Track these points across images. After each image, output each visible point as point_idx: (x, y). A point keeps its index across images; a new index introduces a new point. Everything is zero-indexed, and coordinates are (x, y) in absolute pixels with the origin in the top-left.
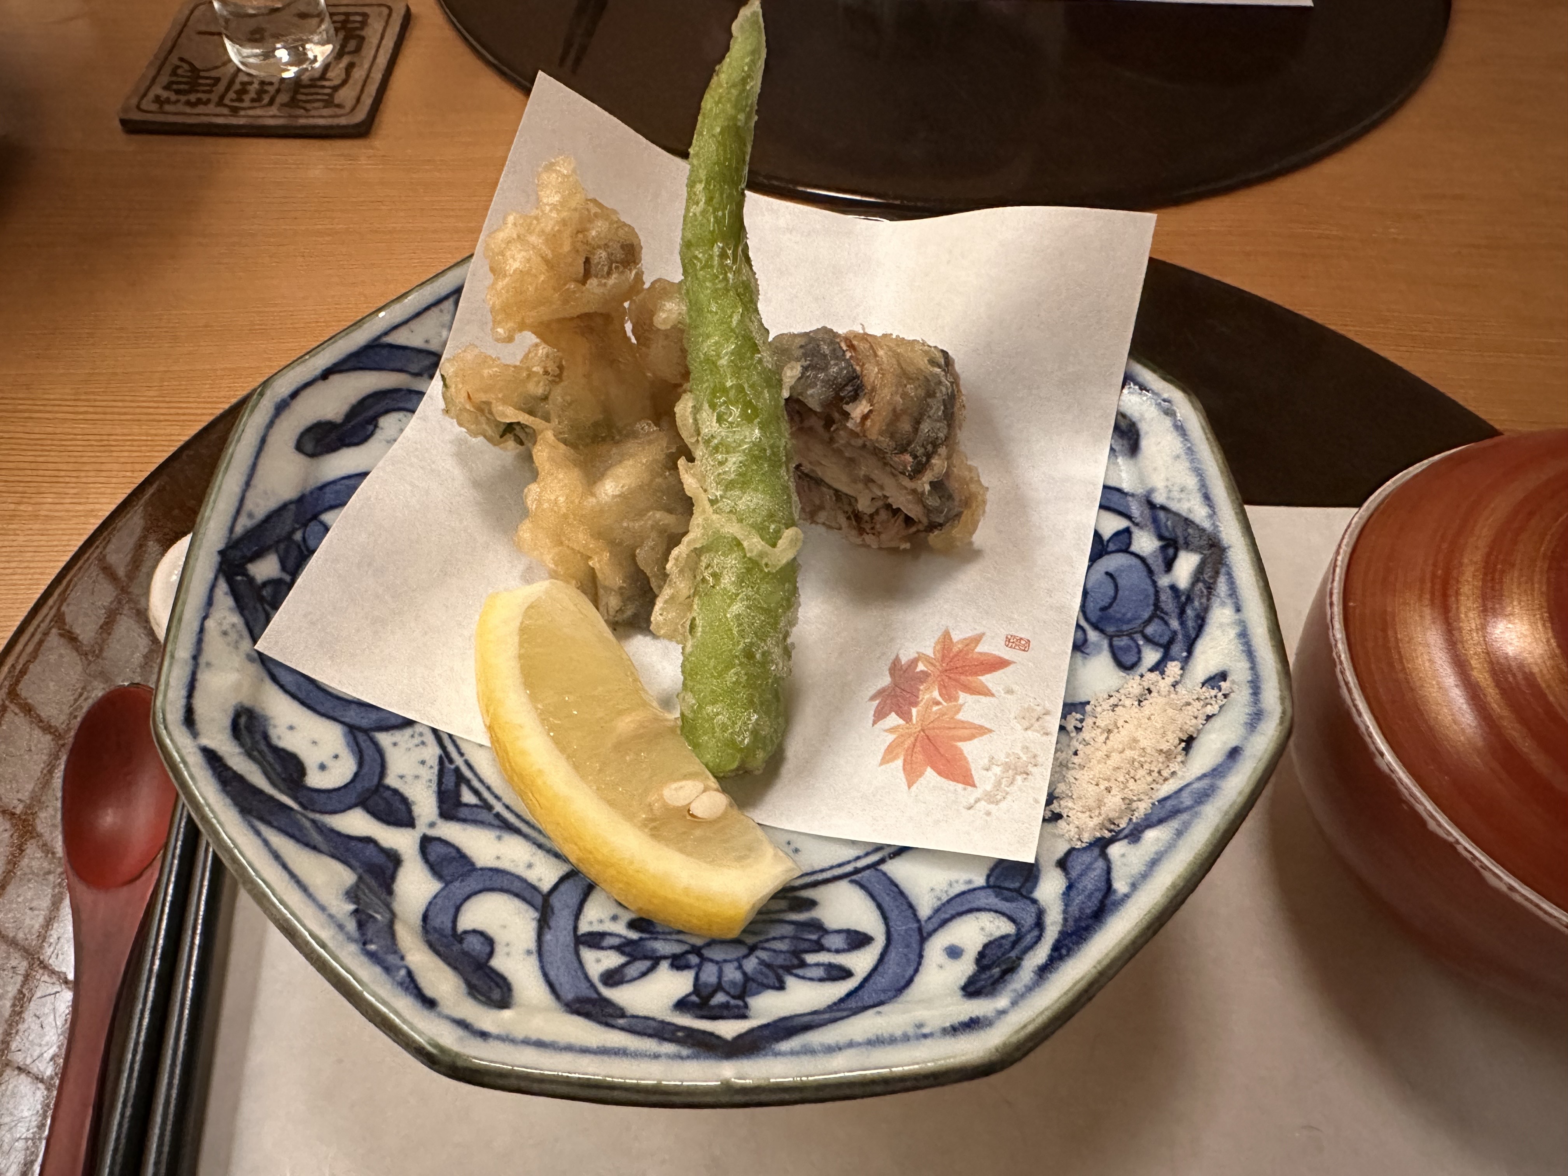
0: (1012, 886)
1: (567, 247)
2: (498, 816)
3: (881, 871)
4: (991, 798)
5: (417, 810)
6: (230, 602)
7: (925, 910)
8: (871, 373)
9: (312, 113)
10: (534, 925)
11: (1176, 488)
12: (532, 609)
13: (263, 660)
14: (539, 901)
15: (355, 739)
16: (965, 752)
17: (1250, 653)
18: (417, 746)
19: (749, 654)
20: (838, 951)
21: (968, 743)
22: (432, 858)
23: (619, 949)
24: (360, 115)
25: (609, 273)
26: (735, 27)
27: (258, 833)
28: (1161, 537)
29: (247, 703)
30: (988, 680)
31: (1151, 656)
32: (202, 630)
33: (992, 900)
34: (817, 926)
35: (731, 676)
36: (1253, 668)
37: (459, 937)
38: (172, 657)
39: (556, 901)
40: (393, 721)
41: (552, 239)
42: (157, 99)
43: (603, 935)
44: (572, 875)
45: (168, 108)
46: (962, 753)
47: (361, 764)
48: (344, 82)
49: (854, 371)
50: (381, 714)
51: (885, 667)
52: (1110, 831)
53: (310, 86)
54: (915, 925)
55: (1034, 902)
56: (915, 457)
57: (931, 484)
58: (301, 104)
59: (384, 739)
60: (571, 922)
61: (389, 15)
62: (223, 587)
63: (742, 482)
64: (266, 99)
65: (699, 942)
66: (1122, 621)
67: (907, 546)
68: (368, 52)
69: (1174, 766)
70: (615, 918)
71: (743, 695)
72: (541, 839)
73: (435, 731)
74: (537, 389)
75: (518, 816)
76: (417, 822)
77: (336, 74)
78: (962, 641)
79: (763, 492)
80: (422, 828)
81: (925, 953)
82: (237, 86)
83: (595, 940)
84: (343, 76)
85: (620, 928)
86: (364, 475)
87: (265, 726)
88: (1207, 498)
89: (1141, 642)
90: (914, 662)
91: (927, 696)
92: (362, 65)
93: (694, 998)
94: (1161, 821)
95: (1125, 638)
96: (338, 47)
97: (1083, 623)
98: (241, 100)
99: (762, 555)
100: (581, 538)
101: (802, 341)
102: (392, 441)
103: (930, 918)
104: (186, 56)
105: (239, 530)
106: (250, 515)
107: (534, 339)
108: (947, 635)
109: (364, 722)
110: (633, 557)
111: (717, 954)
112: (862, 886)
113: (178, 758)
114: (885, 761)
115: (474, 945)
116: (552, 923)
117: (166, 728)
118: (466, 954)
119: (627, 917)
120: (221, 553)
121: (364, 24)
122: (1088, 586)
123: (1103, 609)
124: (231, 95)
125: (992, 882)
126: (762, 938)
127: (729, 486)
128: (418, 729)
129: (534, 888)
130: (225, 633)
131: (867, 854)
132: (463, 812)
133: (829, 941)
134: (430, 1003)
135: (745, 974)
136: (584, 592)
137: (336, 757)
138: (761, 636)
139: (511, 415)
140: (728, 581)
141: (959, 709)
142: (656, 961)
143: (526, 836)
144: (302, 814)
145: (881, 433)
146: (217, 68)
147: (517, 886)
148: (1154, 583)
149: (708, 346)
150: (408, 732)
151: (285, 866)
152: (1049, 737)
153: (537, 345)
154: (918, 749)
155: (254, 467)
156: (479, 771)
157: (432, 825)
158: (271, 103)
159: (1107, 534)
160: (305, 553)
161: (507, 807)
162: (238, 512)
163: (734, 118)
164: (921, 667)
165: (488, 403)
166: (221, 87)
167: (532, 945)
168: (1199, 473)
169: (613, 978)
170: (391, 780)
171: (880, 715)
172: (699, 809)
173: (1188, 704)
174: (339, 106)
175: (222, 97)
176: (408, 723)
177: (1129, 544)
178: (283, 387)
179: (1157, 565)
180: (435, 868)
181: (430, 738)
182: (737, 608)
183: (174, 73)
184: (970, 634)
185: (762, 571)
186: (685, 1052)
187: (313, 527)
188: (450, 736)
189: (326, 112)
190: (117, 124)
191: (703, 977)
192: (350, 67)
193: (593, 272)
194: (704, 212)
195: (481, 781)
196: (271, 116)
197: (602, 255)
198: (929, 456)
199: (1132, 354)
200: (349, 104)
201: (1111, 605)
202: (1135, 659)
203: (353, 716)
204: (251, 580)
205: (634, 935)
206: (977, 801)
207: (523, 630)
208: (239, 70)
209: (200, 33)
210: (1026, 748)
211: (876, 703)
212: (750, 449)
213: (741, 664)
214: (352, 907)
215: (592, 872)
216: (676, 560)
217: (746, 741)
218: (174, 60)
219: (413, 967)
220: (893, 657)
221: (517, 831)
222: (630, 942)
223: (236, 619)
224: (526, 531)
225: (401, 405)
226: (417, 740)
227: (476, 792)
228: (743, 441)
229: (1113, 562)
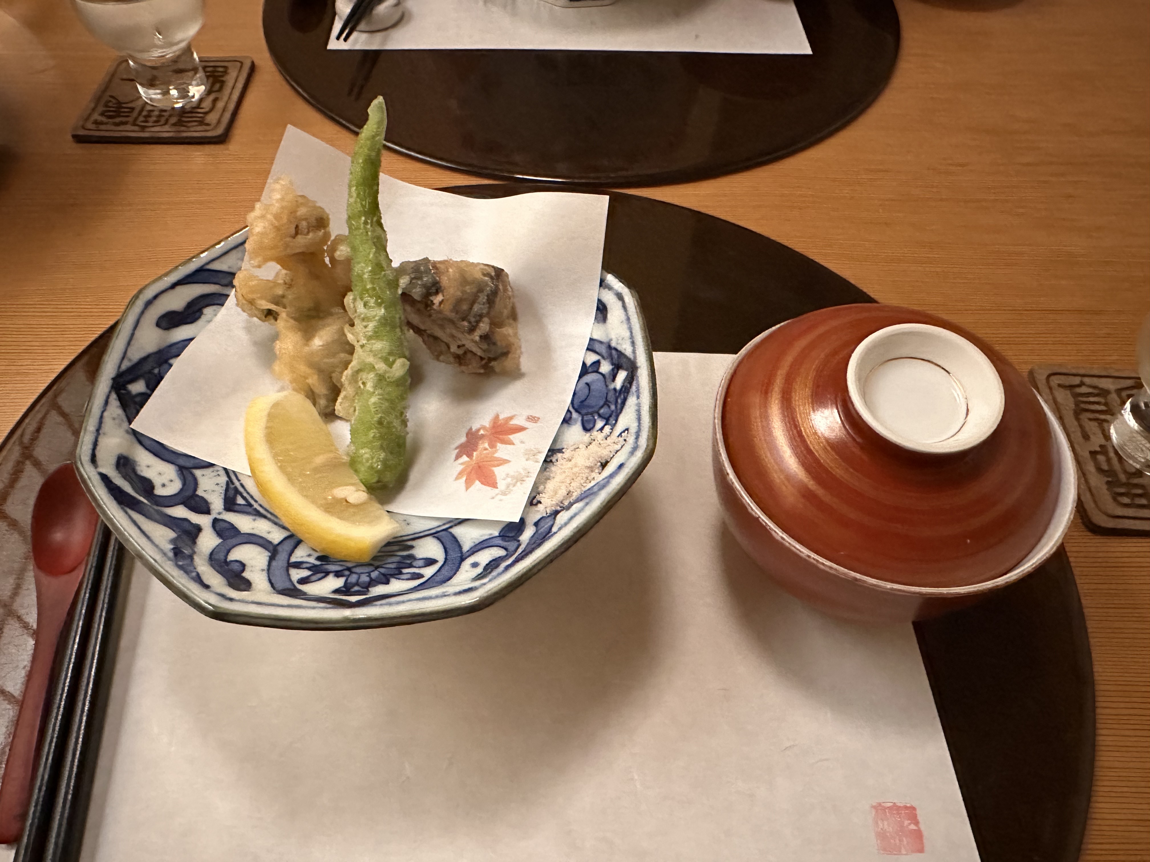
0: (510, 535)
1: (285, 220)
2: (255, 509)
3: (451, 533)
4: (504, 494)
5: (212, 507)
6: (118, 403)
7: (466, 548)
8: (445, 281)
9: (192, 129)
10: (268, 558)
11: (620, 339)
12: (276, 405)
13: (135, 433)
14: (271, 548)
15: (182, 473)
16: (496, 473)
17: (639, 419)
18: (215, 476)
19: (380, 422)
20: (420, 567)
21: (498, 468)
22: (218, 528)
23: (309, 569)
24: (220, 131)
25: (308, 233)
26: (369, 110)
27: (126, 513)
28: (612, 364)
29: (125, 453)
30: (512, 437)
31: (600, 424)
32: (101, 417)
33: (499, 542)
34: (412, 557)
35: (371, 434)
36: (639, 426)
37: (226, 563)
38: (85, 430)
39: (280, 548)
40: (203, 464)
41: (277, 217)
42: (96, 122)
43: (302, 563)
44: (291, 536)
45: (102, 127)
46: (494, 473)
47: (184, 484)
48: (211, 110)
49: (436, 280)
50: (197, 461)
51: (464, 432)
52: (561, 507)
53: (191, 112)
54: (460, 555)
55: (519, 541)
56: (470, 322)
57: (481, 337)
58: (185, 124)
59: (198, 473)
60: (287, 557)
61: (241, 67)
62: (114, 396)
63: (376, 335)
64: (163, 120)
65: (349, 565)
66: (589, 407)
67: (482, 371)
68: (227, 91)
69: (594, 475)
70: (309, 555)
71: (377, 444)
72: (275, 520)
73: (225, 469)
74: (280, 292)
75: (266, 510)
76: (211, 513)
77: (207, 104)
78: (503, 419)
79: (387, 341)
80: (214, 515)
81: (461, 566)
82: (144, 113)
83: (298, 565)
84: (211, 105)
85: (312, 560)
86: (192, 339)
87: (134, 466)
88: (633, 343)
89: (596, 418)
90: (478, 430)
91: (481, 447)
92: (222, 99)
93: (344, 589)
94: (581, 500)
95: (589, 416)
96: (208, 87)
97: (571, 409)
98: (146, 122)
99: (386, 372)
100: (303, 368)
101: (412, 265)
102: (209, 321)
103: (468, 551)
104: (114, 94)
105: (124, 367)
106: (130, 360)
107: (279, 267)
108: (497, 417)
109: (188, 464)
110: (331, 377)
111: (358, 570)
112: (438, 539)
113: (86, 476)
114: (457, 478)
115: (236, 567)
116: (277, 558)
117: (81, 463)
118: (232, 571)
119: (316, 555)
120: (114, 379)
121: (225, 72)
122: (577, 389)
123: (582, 402)
124: (141, 119)
125: (501, 534)
126: (384, 562)
127: (369, 338)
128: (216, 468)
129: (270, 543)
130: (114, 419)
131: (444, 524)
132: (237, 508)
133: (415, 564)
134: (207, 587)
135: (371, 578)
136: (308, 398)
137: (171, 481)
138: (387, 412)
139: (266, 305)
140: (369, 386)
141: (496, 451)
142: (327, 573)
143: (269, 519)
144: (151, 506)
145: (451, 311)
146: (132, 101)
147: (261, 541)
148: (607, 386)
149: (357, 269)
150: (211, 469)
151: (139, 528)
152: (537, 464)
153: (280, 270)
154: (473, 472)
155: (133, 335)
156: (247, 489)
157: (219, 513)
158: (166, 124)
159: (589, 363)
160: (160, 378)
161: (261, 506)
162: (123, 358)
163: (369, 156)
164: (482, 432)
165: (254, 299)
166: (135, 114)
167: (265, 567)
168: (630, 329)
169: (304, 581)
170: (200, 492)
171: (458, 457)
172: (352, 500)
173: (609, 445)
174: (208, 125)
175: (136, 119)
176: (212, 465)
177: (598, 369)
178: (149, 293)
179: (609, 378)
180: (219, 533)
181: (222, 473)
182: (373, 400)
183: (106, 106)
184: (509, 415)
185: (386, 380)
186: (328, 606)
187: (165, 366)
188: (234, 472)
189: (200, 128)
190: (69, 137)
191: (349, 580)
192: (215, 100)
193: (299, 232)
194: (356, 202)
195: (248, 493)
196: (166, 131)
197: (304, 224)
198: (478, 322)
199: (603, 268)
200: (214, 122)
201: (586, 399)
202: (591, 426)
203: (182, 461)
204: (129, 393)
205: (318, 563)
206: (497, 495)
207: (269, 415)
208: (147, 103)
209: (123, 80)
210: (525, 469)
211: (457, 450)
212: (379, 319)
213: (376, 428)
214: (172, 547)
215: (301, 536)
216: (347, 376)
217: (379, 467)
218: (106, 98)
219: (200, 572)
220: (468, 428)
221: (265, 517)
222: (315, 566)
223: (120, 412)
224: (277, 367)
225: (216, 302)
226: (215, 474)
227: (244, 498)
228: (376, 316)
229: (589, 378)
